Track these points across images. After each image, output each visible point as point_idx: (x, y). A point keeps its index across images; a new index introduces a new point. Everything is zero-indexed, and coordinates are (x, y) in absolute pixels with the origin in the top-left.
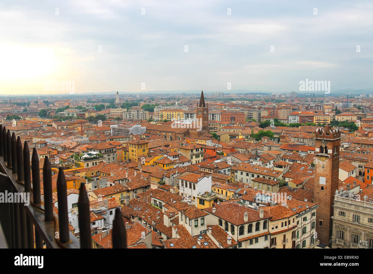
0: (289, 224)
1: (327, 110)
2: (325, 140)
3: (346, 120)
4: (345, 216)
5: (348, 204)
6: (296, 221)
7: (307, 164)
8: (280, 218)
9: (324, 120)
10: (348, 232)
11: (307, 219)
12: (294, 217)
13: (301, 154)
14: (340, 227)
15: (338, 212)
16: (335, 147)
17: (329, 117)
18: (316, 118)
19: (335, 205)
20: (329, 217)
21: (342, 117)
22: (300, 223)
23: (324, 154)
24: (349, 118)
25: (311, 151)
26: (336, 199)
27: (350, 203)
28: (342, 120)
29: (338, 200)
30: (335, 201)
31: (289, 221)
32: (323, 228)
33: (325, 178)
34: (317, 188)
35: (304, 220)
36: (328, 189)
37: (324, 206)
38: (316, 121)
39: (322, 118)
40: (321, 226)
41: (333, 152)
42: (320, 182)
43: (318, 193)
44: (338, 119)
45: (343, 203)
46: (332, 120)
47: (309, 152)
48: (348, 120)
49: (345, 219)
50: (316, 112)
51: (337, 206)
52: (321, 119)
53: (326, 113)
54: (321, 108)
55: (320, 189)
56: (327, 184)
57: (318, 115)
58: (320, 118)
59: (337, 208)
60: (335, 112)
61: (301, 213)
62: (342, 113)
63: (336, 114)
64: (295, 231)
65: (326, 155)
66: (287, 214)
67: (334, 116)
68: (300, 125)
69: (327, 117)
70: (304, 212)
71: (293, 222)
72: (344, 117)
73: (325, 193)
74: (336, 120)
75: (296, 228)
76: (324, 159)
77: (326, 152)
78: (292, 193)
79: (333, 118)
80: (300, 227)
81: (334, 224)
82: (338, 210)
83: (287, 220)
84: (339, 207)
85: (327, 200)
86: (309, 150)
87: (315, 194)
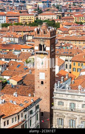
0: (19, 119)
1: (30, 9)
2: (43, 39)
3: (47, 19)
4: (63, 105)
5: (66, 94)
6: (24, 115)
7: (22, 62)
8: (11, 115)
9: (29, 20)
10: (66, 118)
11: (33, 112)
12: (23, 112)
13: (15, 52)
14: (60, 115)
15: (57, 103)
16: (52, 44)
17: (33, 17)
18: (21, 18)
19: (54, 97)
20: (49, 108)
21: (44, 16)
22: (27, 116)
23: (42, 51)
24: (50, 17)
25: (24, 49)
26: (55, 91)
27: (67, 93)
28: (44, 18)
29: (57, 92)
30: (55, 93)
31: (19, 116)
32: (44, 118)
33: (44, 73)
34: (38, 83)
35: (30, 114)
36: (47, 83)
37: (45, 98)
38: (22, 21)
39: (27, 17)
40: (43, 116)
41: (51, 49)
42: (40, 77)
43: (39, 87)
44: (41, 18)
45: (61, 94)
46: (35, 19)
47: (22, 50)
48: (50, 19)
49: (63, 108)
50: (20, 12)
51: (56, 97)
52: (26, 19)
53: (30, 13)
54: (24, 8)
55: (41, 83)
56: (46, 78)
57: (23, 15)
58: (25, 17)
59: (56, 98)
60: (37, 11)
61: (28, 107)
62: (44, 13)
63: (38, 14)
64: (24, 124)
65: (45, 52)
66: (16, 110)
67: (36, 15)
68: (9, 25)
69: (31, 17)
70: (30, 106)
71: (22, 117)
72: (46, 16)
73: (45, 87)
74: (39, 19)
75: (24, 122)
76: (43, 56)
77: (45, 50)
78: (14, 89)
79: (36, 18)
80: (28, 120)
81: (55, 114)
82: (57, 101)
83: (17, 115)
84: (58, 98)
85: (47, 93)
86: (22, 49)
87: (36, 89)
